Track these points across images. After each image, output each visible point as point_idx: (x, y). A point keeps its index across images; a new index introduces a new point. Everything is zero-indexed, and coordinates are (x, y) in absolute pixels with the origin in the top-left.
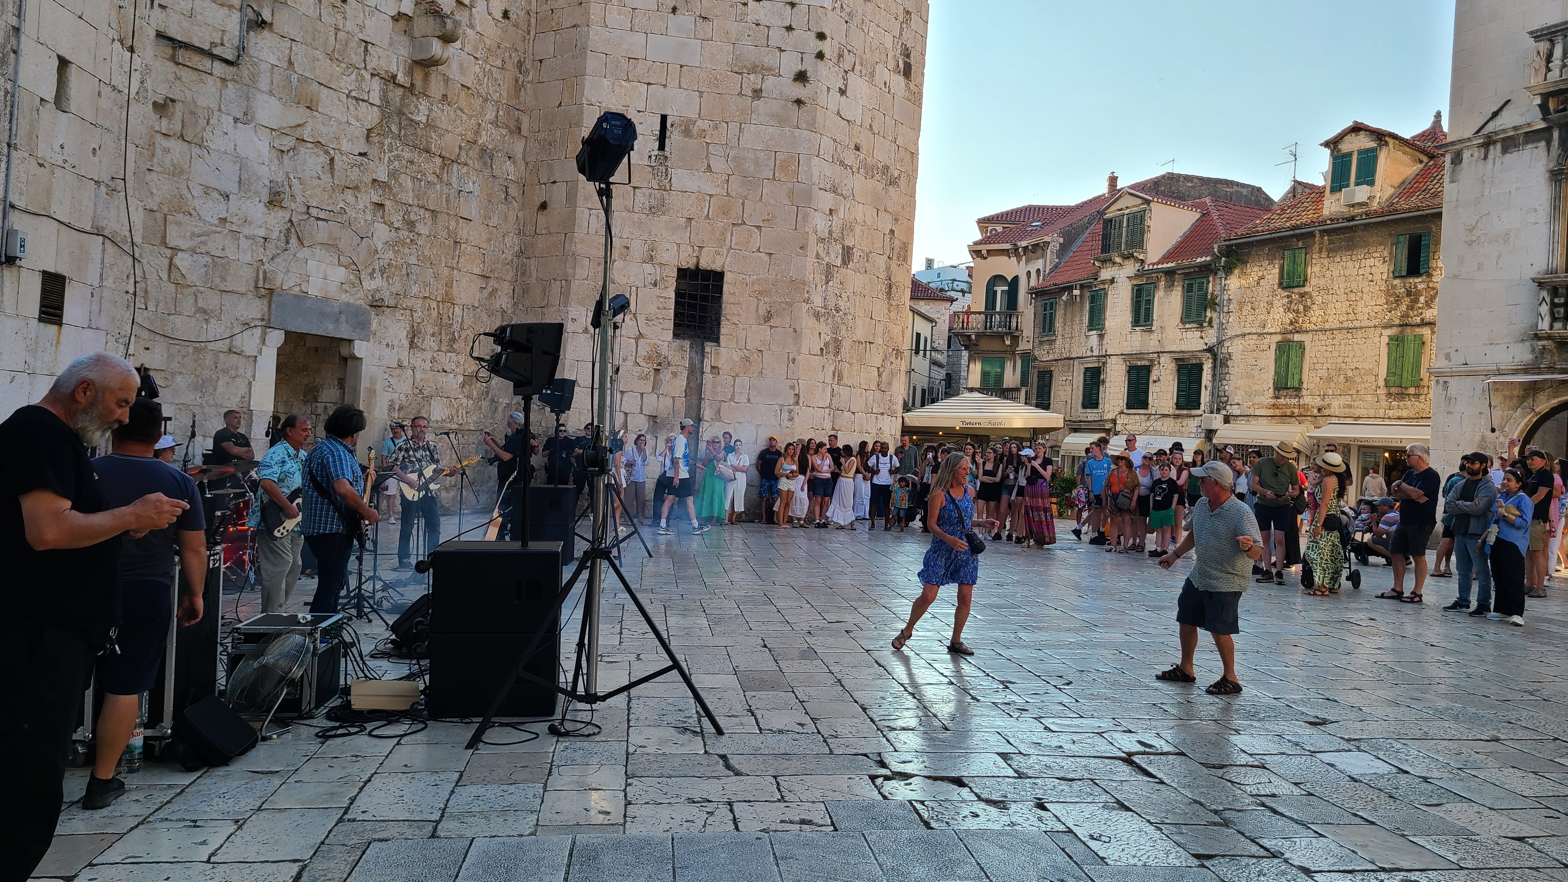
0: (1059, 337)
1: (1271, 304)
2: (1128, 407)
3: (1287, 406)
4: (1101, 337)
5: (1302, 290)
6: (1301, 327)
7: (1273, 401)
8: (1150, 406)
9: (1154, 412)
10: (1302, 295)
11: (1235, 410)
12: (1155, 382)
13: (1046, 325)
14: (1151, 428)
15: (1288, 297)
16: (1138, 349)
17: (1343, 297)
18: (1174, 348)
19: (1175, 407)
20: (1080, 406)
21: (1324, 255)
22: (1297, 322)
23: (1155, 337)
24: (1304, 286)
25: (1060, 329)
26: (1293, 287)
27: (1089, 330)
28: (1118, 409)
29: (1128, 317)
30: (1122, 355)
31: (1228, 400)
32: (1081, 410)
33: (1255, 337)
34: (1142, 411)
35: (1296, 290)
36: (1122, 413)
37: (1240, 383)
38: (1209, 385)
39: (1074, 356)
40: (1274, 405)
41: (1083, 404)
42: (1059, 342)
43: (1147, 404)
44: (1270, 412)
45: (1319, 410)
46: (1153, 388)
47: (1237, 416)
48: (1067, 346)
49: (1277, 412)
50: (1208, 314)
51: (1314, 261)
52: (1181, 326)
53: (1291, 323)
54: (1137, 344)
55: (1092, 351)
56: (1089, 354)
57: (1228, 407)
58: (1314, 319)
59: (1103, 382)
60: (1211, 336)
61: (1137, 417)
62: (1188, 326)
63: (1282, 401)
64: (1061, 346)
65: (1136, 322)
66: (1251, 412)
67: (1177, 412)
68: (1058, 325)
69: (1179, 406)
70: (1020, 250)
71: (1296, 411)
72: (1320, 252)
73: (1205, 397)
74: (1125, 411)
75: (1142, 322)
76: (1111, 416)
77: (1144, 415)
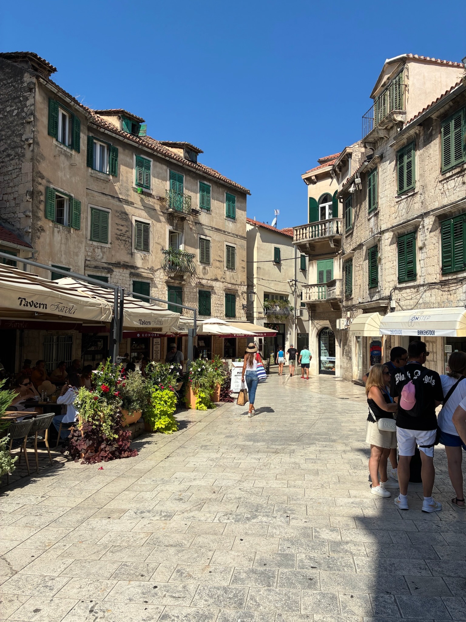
0: (355, 228)
2: (400, 282)
8: (418, 277)
9: (422, 283)
12: (421, 249)
14: (421, 301)
16: (404, 217)
19: (441, 272)
23: (417, 198)
27: (369, 213)
28: (392, 285)
29: (394, 187)
30: (392, 228)
32: (369, 291)
34: (412, 284)
36: (395, 288)
39: (362, 241)
41: (369, 286)
42: (355, 233)
43: (415, 275)
46: (419, 256)
52: (441, 177)
54: (404, 212)
55: (372, 232)
56: (370, 235)
59: (380, 259)
61: (408, 291)
62: (448, 175)
64: (356, 237)
65: (401, 191)
67: (444, 278)
68: (354, 217)
69: (444, 271)
74: (398, 286)
75: (406, 188)
76: (386, 293)
77: (414, 287)
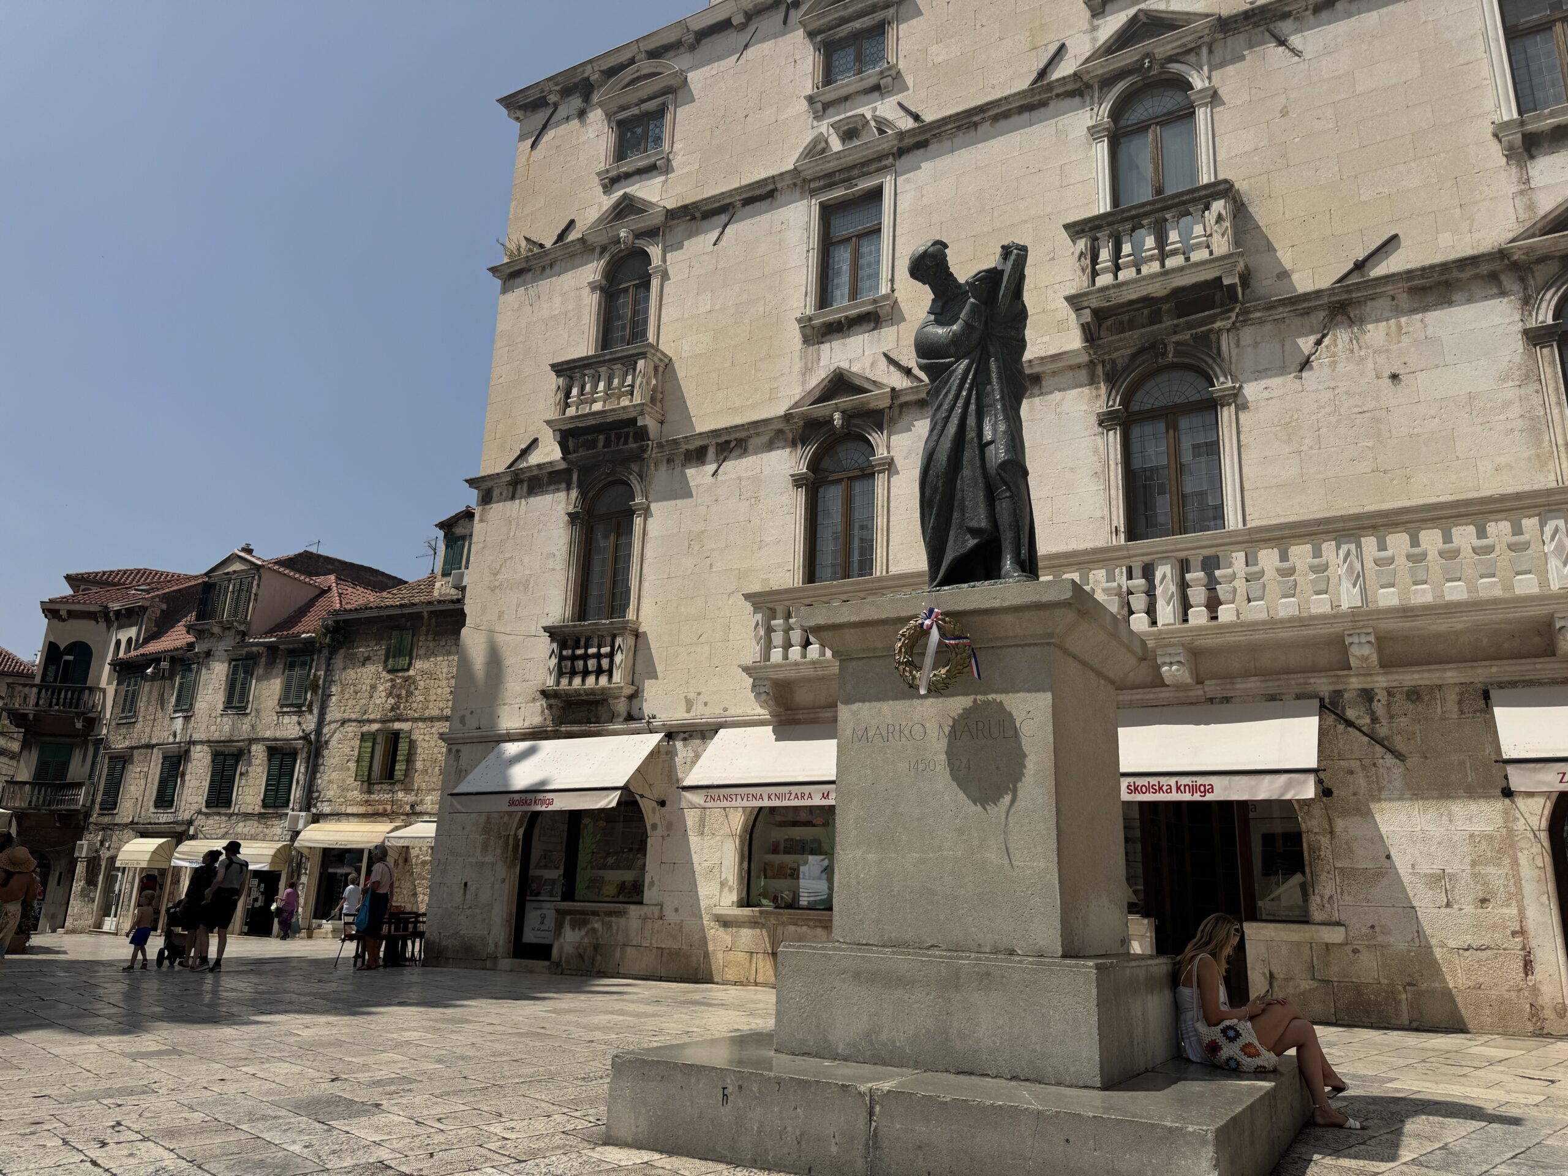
0: (140, 719)
1: (373, 687)
2: (208, 806)
3: (379, 802)
4: (187, 719)
5: (406, 674)
6: (401, 714)
7: (366, 797)
8: (233, 804)
9: (236, 811)
10: (406, 679)
11: (326, 809)
12: (243, 774)
13: (128, 705)
15: (392, 680)
16: (227, 735)
17: (444, 683)
18: (268, 734)
19: (260, 803)
20: (152, 803)
21: (430, 638)
22: (398, 708)
23: (247, 720)
24: (408, 670)
25: (142, 709)
26: (398, 671)
27: (175, 712)
28: (195, 807)
29: (220, 698)
30: (209, 741)
31: (318, 797)
32: (152, 810)
33: (354, 724)
34: (223, 811)
35: (400, 674)
36: (200, 812)
37: (335, 776)
38: (302, 777)
39: (154, 742)
40: (367, 801)
41: (155, 802)
42: (139, 726)
43: (230, 802)
44: (361, 810)
45: (412, 806)
46: (239, 783)
47: (327, 815)
48: (148, 730)
49: (370, 810)
50: (309, 696)
51: (420, 644)
52: (278, 709)
53: (392, 709)
54: (227, 728)
55: (175, 736)
56: (171, 739)
57: (319, 804)
58: (415, 705)
59: (183, 775)
60: (310, 722)
61: (217, 818)
62: (285, 709)
63: (375, 797)
64: (141, 732)
65: (229, 705)
66: (343, 809)
67: (263, 811)
68: (141, 705)
69: (265, 805)
70: (111, 614)
71: (389, 808)
72: (427, 635)
73: (296, 793)
74: (204, 810)
75: (235, 703)
76: (186, 816)
77: (225, 815)
